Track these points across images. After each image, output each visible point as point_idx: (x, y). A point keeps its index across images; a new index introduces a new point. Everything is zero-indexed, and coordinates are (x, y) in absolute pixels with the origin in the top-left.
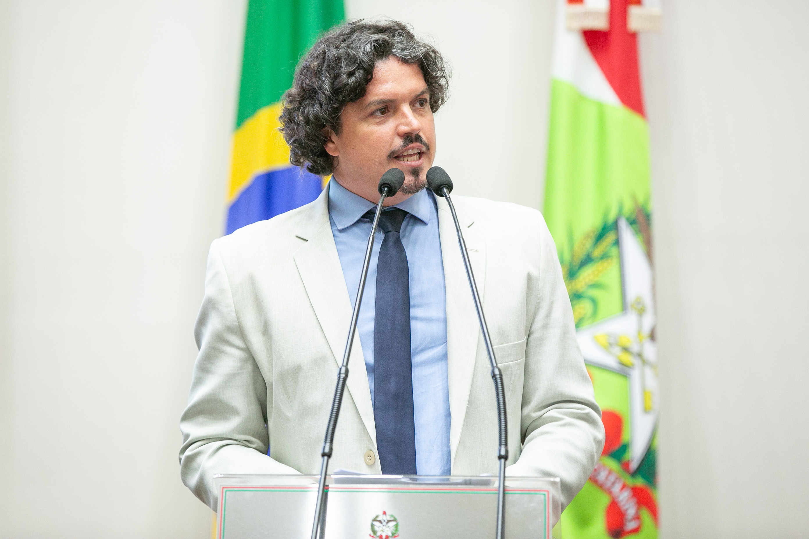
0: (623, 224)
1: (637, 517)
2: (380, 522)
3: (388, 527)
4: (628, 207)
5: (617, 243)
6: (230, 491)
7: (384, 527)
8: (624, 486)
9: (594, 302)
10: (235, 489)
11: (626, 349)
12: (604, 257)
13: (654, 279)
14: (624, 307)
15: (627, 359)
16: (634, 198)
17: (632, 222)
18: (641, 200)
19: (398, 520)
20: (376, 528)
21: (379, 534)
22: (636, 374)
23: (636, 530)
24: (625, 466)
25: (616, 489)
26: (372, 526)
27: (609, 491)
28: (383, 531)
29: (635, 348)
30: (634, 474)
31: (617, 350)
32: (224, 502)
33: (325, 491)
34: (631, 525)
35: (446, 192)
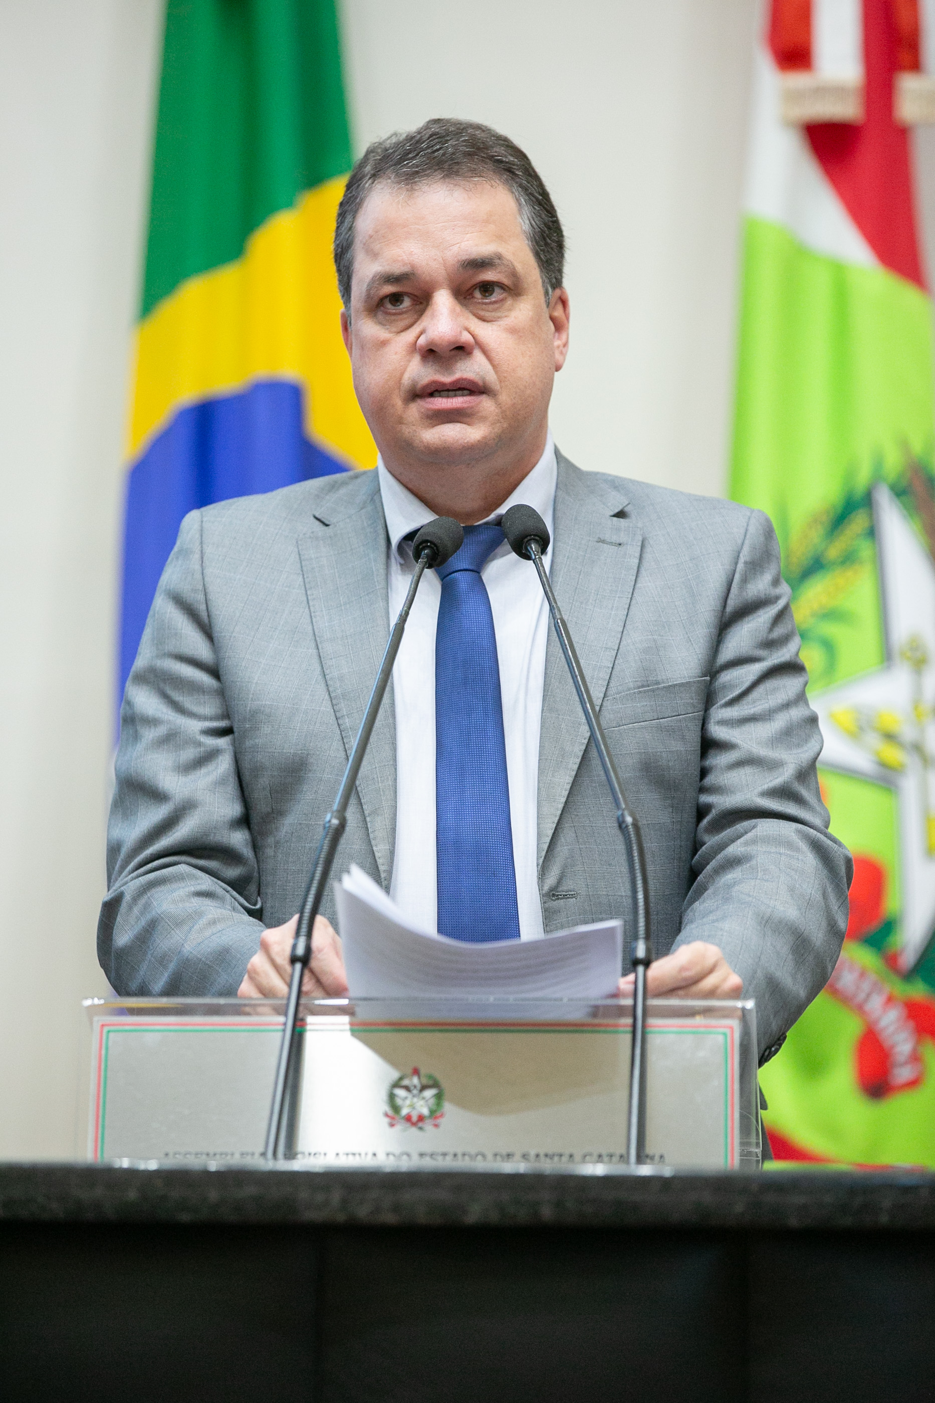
0: (884, 497)
1: (915, 1058)
2: (407, 1088)
3: (423, 1098)
4: (893, 463)
5: (873, 533)
6: (114, 1031)
7: (415, 1100)
8: (890, 1000)
9: (829, 647)
10: (127, 1028)
11: (890, 737)
12: (848, 559)
14: (887, 656)
15: (893, 755)
16: (904, 444)
17: (900, 492)
18: (918, 448)
19: (444, 1084)
20: (399, 1102)
21: (404, 1112)
22: (910, 785)
23: (914, 1083)
24: (891, 961)
25: (876, 1004)
26: (392, 1097)
27: (860, 1009)
28: (412, 1106)
29: (908, 733)
30: (908, 976)
31: (873, 740)
32: (103, 1052)
33: (298, 1029)
34: (903, 1074)
35: (534, 550)
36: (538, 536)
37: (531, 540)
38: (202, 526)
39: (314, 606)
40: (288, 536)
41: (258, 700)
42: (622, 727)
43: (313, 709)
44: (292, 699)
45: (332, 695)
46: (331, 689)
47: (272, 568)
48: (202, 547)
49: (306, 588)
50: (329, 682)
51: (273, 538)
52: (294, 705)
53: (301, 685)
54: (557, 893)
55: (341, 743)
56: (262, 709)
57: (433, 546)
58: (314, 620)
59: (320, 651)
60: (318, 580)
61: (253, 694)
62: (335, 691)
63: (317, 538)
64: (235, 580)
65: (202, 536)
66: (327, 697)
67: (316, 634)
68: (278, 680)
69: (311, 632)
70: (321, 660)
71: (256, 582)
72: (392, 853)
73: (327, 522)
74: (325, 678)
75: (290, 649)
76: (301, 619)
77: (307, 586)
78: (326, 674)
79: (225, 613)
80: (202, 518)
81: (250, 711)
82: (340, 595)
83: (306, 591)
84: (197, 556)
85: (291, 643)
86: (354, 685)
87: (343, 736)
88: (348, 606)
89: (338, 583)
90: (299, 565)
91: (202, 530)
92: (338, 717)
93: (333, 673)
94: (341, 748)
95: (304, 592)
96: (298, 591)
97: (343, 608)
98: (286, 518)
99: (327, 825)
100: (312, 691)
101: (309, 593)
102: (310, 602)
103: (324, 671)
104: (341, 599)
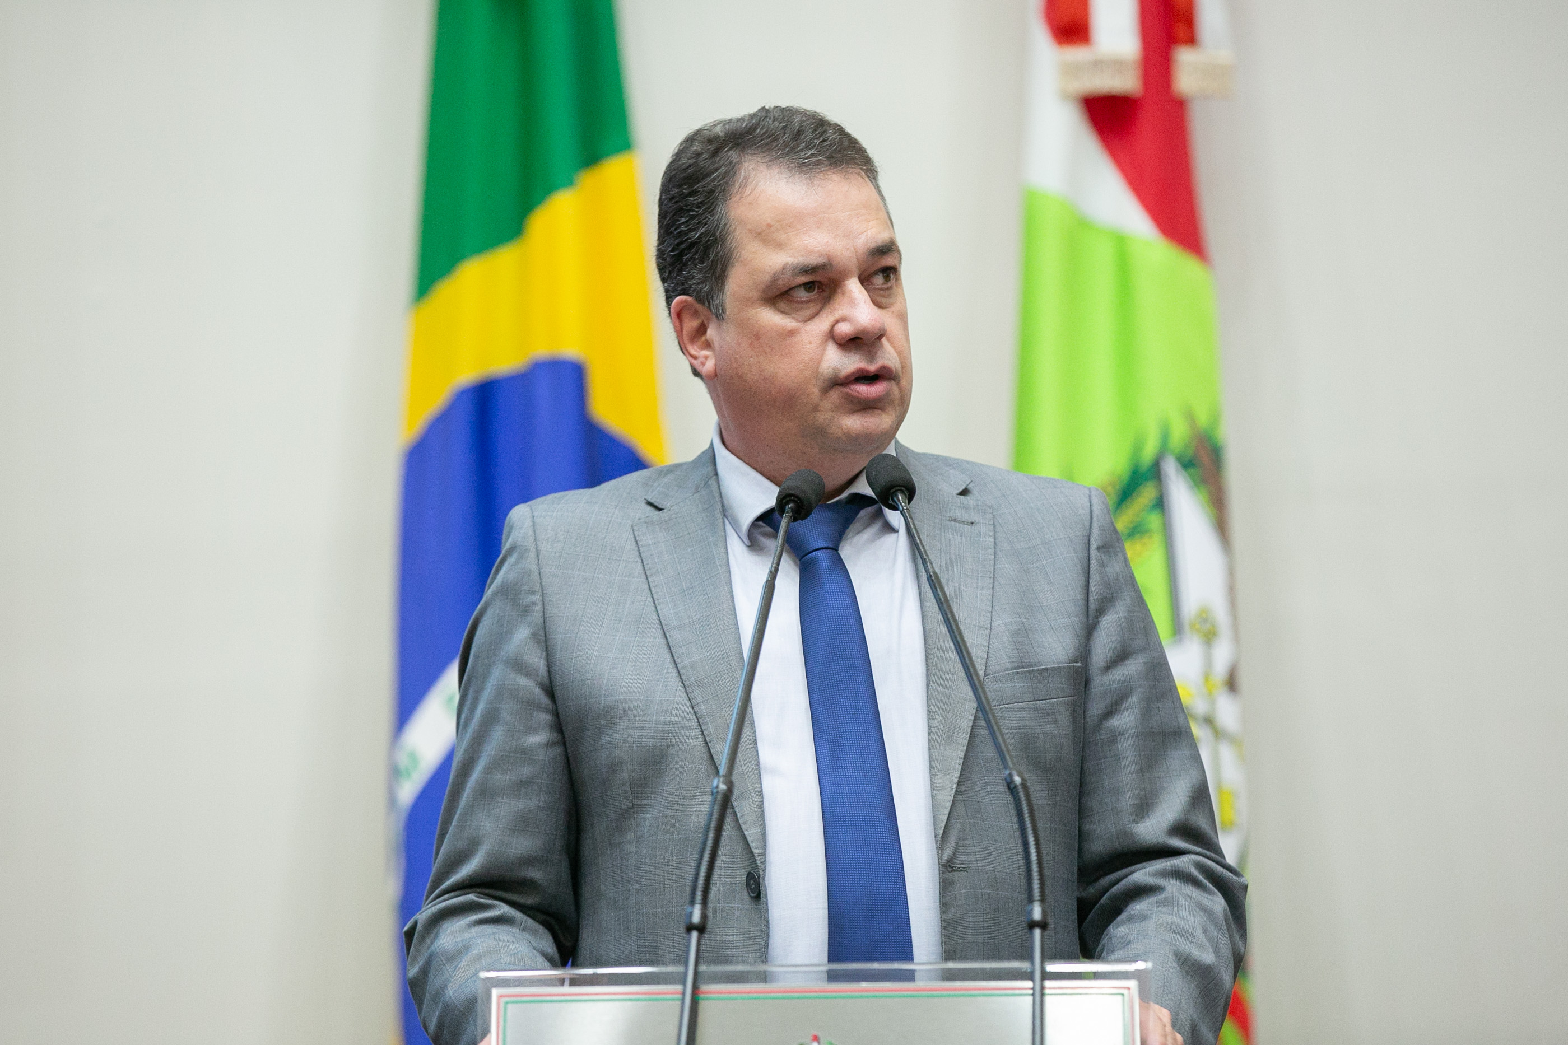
0: (1171, 468)
4: (1180, 434)
5: (1161, 504)
10: (524, 998)
12: (1137, 531)
13: (1231, 572)
14: (1178, 629)
16: (1190, 417)
17: (1187, 464)
18: (1203, 419)
29: (1200, 708)
32: (501, 1024)
35: (901, 501)
36: (904, 486)
37: (897, 490)
38: (533, 522)
39: (657, 593)
40: (621, 523)
41: (612, 696)
42: (1003, 706)
43: (667, 700)
44: (645, 691)
45: (686, 683)
46: (684, 678)
47: (609, 559)
48: (536, 544)
49: (646, 576)
50: (682, 671)
51: (606, 527)
52: (647, 697)
53: (652, 676)
54: (953, 865)
55: (699, 731)
56: (616, 704)
57: (796, 499)
58: (659, 607)
59: (669, 639)
60: (659, 567)
61: (605, 690)
62: (688, 679)
63: (652, 523)
64: (574, 578)
65: (534, 531)
66: (680, 686)
67: (662, 622)
68: (629, 674)
69: (657, 621)
70: (670, 649)
71: (596, 575)
72: (764, 835)
73: (660, 507)
74: (677, 668)
75: (636, 639)
76: (643, 608)
77: (648, 573)
78: (677, 663)
79: (568, 614)
80: (532, 513)
81: (604, 708)
82: (682, 580)
83: (647, 578)
84: (532, 555)
85: (637, 634)
86: (706, 671)
87: (701, 723)
88: (691, 591)
89: (679, 568)
90: (637, 553)
91: (534, 525)
92: (693, 705)
93: (683, 662)
94: (700, 736)
95: (645, 580)
96: (638, 580)
97: (686, 594)
98: (617, 506)
99: (715, 791)
100: (664, 681)
101: (650, 579)
102: (653, 589)
103: (674, 661)
104: (684, 584)
